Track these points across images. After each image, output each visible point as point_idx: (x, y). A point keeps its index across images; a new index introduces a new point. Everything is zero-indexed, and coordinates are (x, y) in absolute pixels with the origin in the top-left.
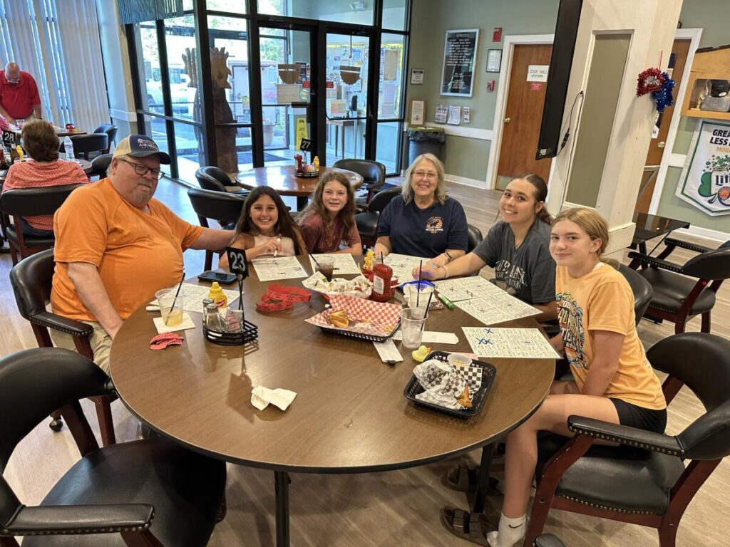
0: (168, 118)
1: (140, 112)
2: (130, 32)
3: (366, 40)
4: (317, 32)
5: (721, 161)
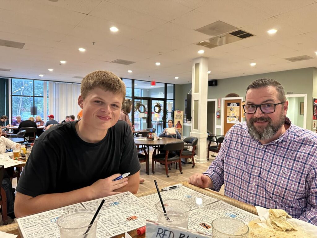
3: (163, 102)
4: (149, 100)
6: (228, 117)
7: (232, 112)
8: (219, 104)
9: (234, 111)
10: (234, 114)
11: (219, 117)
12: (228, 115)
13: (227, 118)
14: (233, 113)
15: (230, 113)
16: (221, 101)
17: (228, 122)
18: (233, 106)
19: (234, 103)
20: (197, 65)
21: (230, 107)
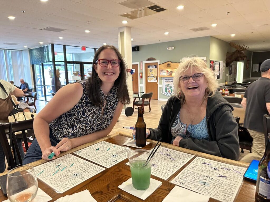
0: (44, 86)
1: (35, 85)
2: (33, 66)
4: (81, 64)
5: (168, 85)
7: (151, 73)
8: (141, 67)
11: (141, 77)
12: (148, 76)
16: (142, 64)
17: (149, 81)
19: (153, 66)
20: (122, 34)
21: (149, 69)
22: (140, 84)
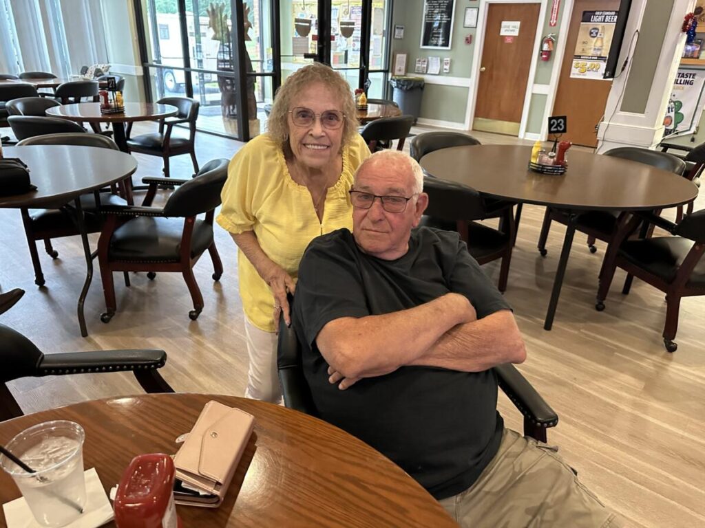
0: (188, 70)
1: (146, 65)
6: (579, 57)
7: (594, 43)
8: (554, 15)
9: (602, 39)
10: (598, 49)
11: (547, 56)
12: (578, 52)
13: (575, 62)
14: (599, 44)
15: (588, 47)
17: (575, 73)
18: (604, 22)
19: (608, 13)
21: (590, 25)
22: (535, 82)
